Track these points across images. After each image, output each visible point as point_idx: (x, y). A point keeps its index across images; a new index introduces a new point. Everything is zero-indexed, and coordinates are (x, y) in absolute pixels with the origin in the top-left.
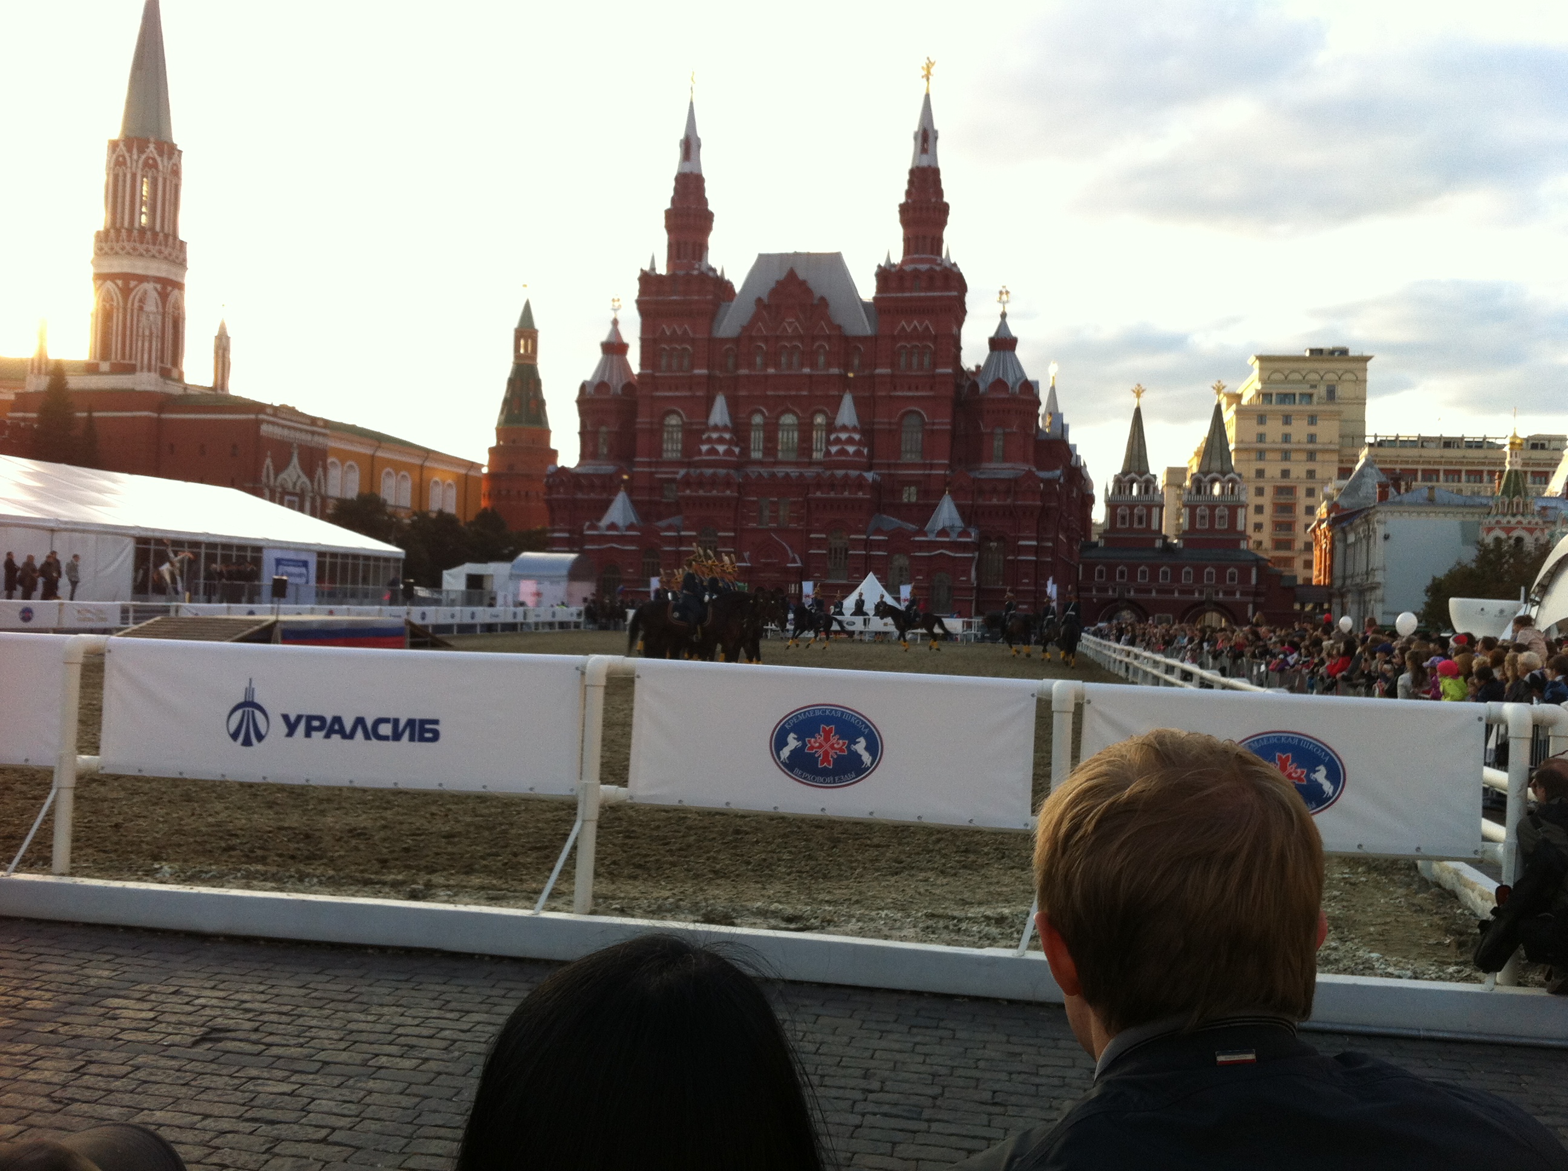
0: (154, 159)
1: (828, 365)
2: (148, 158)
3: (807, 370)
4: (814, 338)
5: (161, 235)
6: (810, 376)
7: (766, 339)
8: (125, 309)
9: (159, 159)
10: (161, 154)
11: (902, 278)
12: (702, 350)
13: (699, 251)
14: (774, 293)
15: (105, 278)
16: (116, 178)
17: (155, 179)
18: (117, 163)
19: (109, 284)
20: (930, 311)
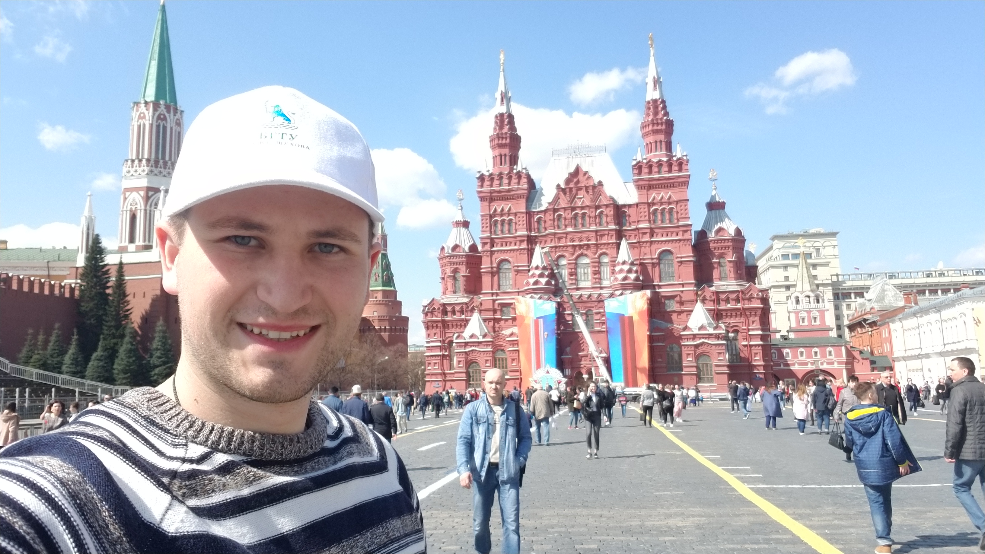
0: (164, 115)
1: (608, 224)
2: (160, 114)
3: (593, 228)
4: (597, 207)
5: (169, 162)
6: (596, 231)
7: (565, 209)
8: (145, 210)
9: (167, 115)
10: (169, 112)
11: (650, 167)
12: (523, 218)
13: (514, 160)
14: (568, 181)
15: (131, 190)
16: (139, 126)
17: (165, 128)
18: (140, 118)
19: (135, 194)
20: (672, 186)
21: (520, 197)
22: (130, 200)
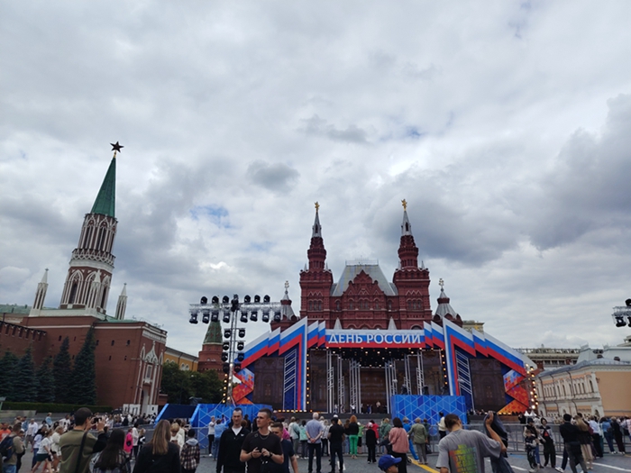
0: (106, 223)
1: (381, 307)
2: (104, 222)
3: (371, 309)
4: (374, 297)
5: (105, 252)
6: (373, 312)
7: (354, 297)
8: (84, 282)
9: (108, 223)
10: (109, 221)
11: (406, 274)
12: (327, 301)
13: (322, 264)
14: (356, 279)
15: (76, 268)
16: (88, 229)
17: (105, 231)
18: (89, 223)
19: (78, 271)
20: (420, 287)
21: (326, 287)
22: (74, 275)
